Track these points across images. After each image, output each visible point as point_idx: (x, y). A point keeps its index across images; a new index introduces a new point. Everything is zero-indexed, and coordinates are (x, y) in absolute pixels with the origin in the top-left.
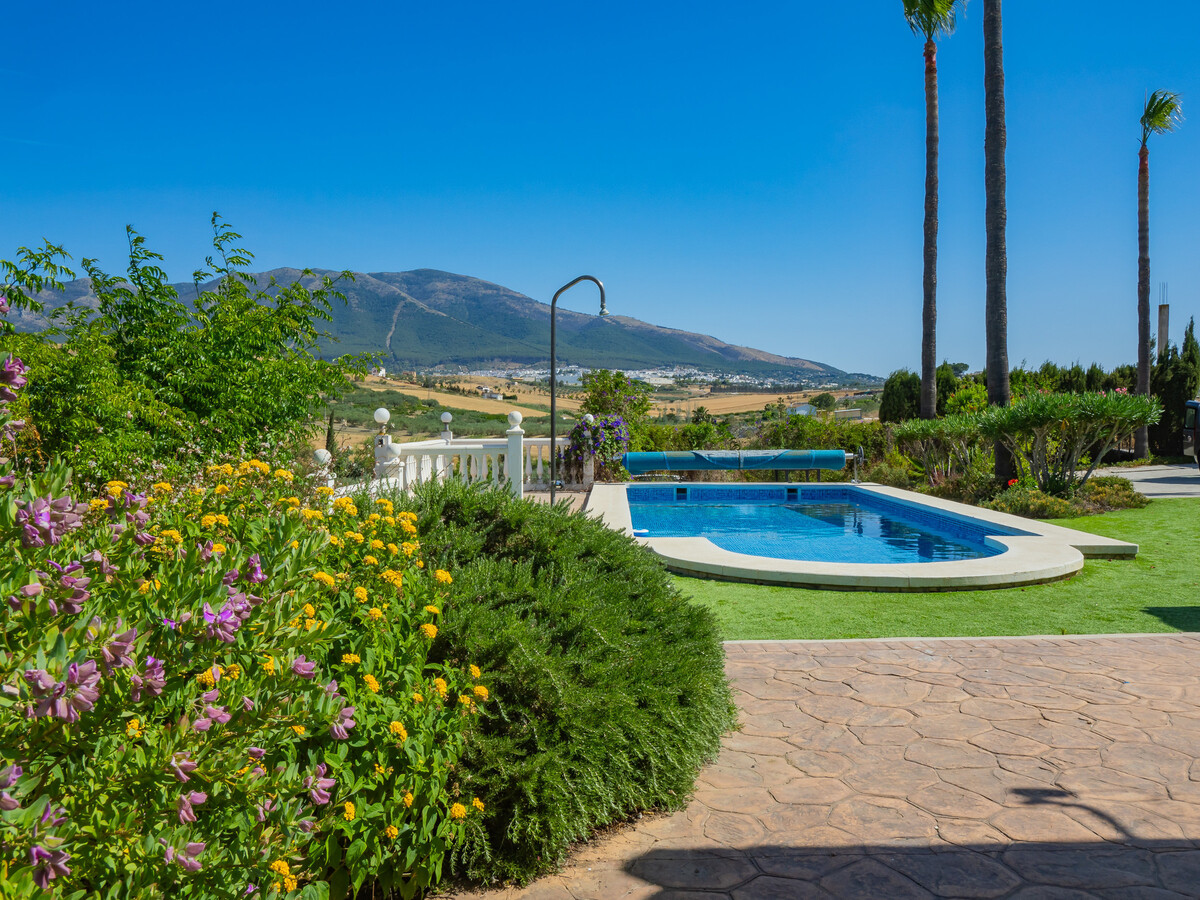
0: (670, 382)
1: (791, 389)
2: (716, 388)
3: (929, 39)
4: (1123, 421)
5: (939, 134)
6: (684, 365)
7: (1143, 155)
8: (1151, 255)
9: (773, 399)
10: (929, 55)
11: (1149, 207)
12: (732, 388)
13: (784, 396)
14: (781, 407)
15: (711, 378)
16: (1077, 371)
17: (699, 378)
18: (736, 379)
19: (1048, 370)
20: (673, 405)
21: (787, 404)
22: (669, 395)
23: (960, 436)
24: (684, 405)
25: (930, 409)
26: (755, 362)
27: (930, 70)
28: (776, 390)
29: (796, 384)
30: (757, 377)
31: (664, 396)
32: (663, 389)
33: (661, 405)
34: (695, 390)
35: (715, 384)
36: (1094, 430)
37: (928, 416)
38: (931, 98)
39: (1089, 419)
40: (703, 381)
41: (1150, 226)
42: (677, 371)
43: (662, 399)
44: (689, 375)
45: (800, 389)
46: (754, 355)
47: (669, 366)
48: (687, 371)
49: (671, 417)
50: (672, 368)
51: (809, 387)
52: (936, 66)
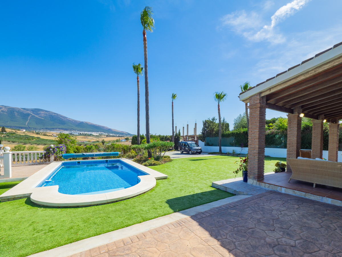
0: (98, 135)
1: (122, 137)
2: (107, 136)
3: (138, 76)
4: (168, 147)
5: (140, 93)
6: (101, 131)
7: (172, 103)
8: (174, 119)
9: (118, 138)
10: (138, 79)
11: (173, 111)
12: (110, 136)
13: (120, 138)
14: (119, 140)
15: (106, 134)
16: (164, 136)
17: (104, 134)
18: (111, 135)
19: (159, 136)
20: (98, 139)
21: (121, 139)
22: (98, 137)
23: (142, 148)
24: (100, 139)
25: (139, 143)
26: (115, 132)
27: (138, 82)
28: (119, 137)
29: (122, 136)
30: (115, 134)
31: (97, 137)
32: (96, 136)
33: (96, 139)
34: (103, 136)
35: (107, 135)
36: (164, 148)
37: (139, 144)
38: (138, 86)
39: (163, 146)
40: (105, 135)
41: (174, 114)
42: (99, 133)
43: (96, 138)
44: (102, 134)
45: (123, 136)
46: (115, 130)
47: (98, 131)
48: (101, 133)
49: (98, 141)
50: (98, 132)
51: (125, 136)
52: (139, 81)
